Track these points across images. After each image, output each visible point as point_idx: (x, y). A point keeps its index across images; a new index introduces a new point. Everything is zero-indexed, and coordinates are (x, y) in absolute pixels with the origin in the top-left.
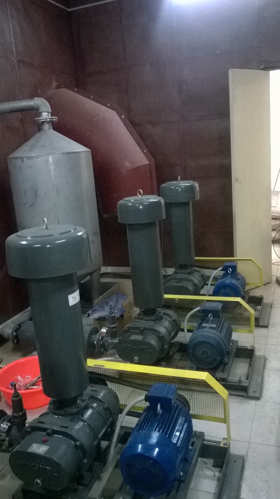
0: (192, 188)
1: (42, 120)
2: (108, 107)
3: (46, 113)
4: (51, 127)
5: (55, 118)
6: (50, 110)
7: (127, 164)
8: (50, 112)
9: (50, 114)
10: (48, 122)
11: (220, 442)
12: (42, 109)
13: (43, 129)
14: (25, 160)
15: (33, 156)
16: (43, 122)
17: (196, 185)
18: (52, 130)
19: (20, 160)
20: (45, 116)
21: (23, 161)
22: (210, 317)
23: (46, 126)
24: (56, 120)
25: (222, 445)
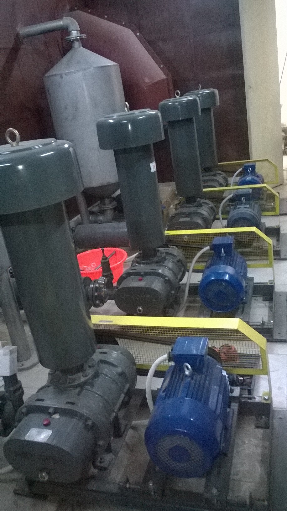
0: (212, 95)
1: (72, 39)
2: (123, 26)
3: (76, 31)
4: (81, 45)
5: (84, 36)
6: (79, 29)
7: (147, 80)
8: (79, 30)
9: (79, 32)
10: (77, 40)
11: (267, 283)
12: (71, 28)
13: (74, 47)
14: (64, 76)
15: (71, 72)
16: (74, 40)
17: (216, 91)
18: (82, 47)
19: (59, 77)
20: (75, 34)
21: (61, 77)
22: (243, 200)
23: (76, 45)
24: (86, 37)
25: (268, 284)
